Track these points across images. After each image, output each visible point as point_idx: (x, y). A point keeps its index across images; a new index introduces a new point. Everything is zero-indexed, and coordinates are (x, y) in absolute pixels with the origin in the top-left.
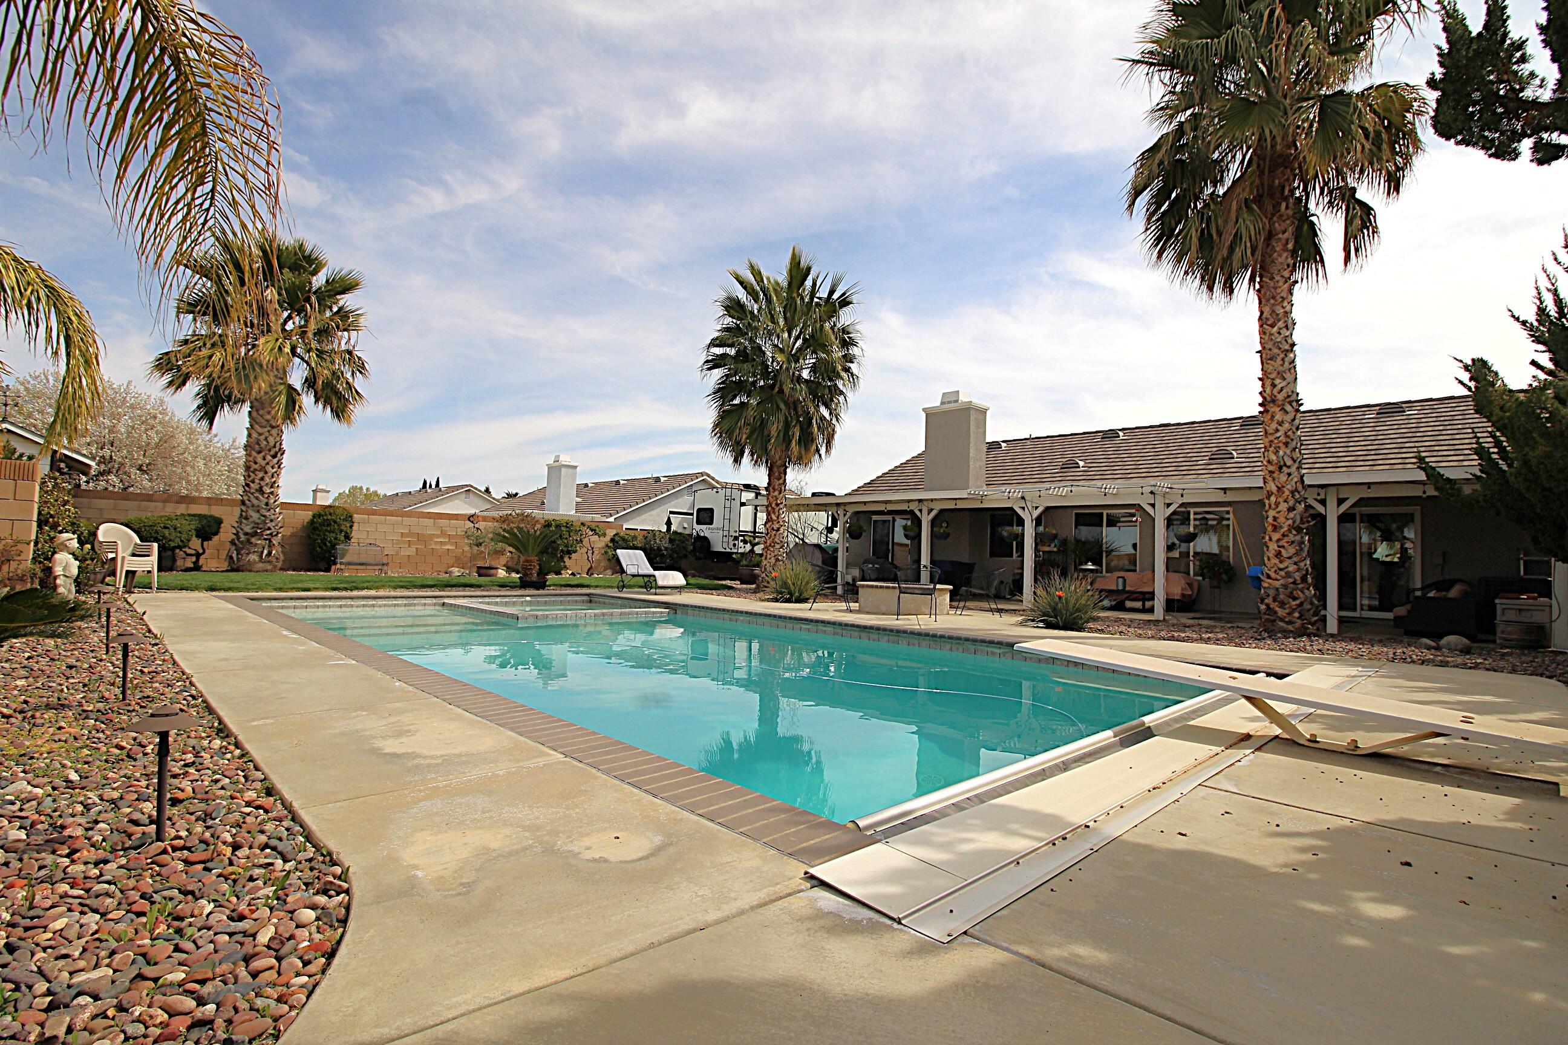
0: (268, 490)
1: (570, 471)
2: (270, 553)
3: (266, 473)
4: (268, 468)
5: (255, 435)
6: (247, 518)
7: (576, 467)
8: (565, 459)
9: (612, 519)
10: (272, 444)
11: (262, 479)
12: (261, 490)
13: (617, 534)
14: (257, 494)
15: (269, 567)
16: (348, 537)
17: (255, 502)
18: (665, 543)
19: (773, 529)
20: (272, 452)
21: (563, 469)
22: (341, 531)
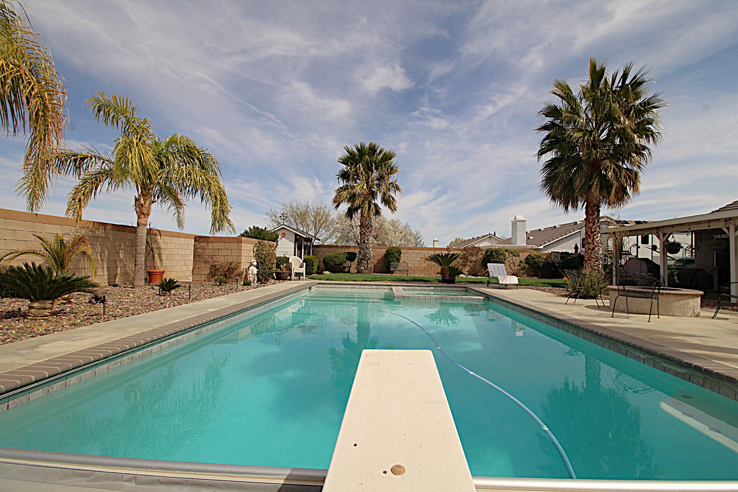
0: (366, 242)
1: (522, 223)
2: (367, 266)
3: (366, 235)
4: (366, 233)
5: (362, 221)
6: (361, 253)
7: (525, 221)
8: (519, 217)
9: (542, 247)
10: (367, 224)
11: (364, 238)
12: (364, 242)
13: (529, 255)
14: (363, 244)
15: (368, 272)
16: (398, 260)
17: (362, 246)
18: (559, 260)
19: (589, 248)
20: (367, 227)
21: (518, 223)
22: (395, 257)
